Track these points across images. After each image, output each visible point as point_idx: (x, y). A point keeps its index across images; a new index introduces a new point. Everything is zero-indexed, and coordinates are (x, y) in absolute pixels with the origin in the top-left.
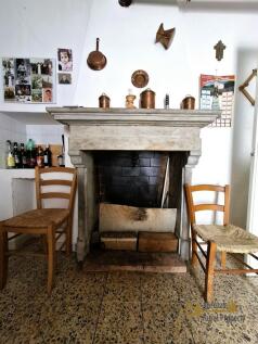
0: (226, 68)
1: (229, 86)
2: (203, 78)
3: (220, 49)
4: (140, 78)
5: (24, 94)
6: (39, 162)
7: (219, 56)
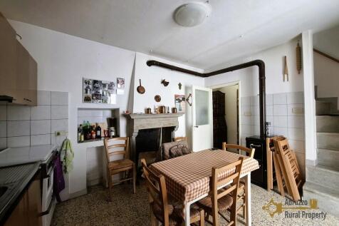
0: (182, 92)
1: (184, 99)
2: (176, 96)
3: (180, 85)
4: (158, 99)
5: (97, 99)
6: (94, 135)
7: (180, 88)
